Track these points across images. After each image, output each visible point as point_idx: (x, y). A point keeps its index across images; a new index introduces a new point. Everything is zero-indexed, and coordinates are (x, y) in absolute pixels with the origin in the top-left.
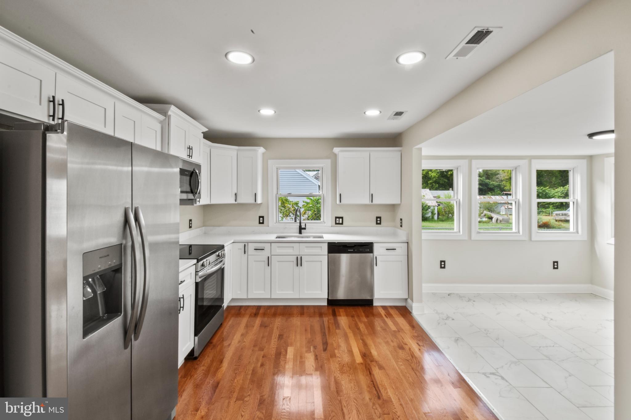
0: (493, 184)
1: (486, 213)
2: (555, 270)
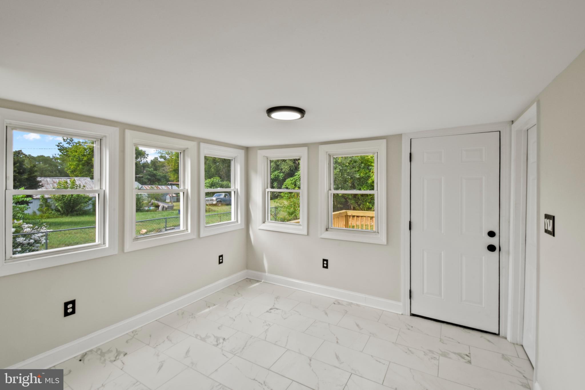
0: (160, 175)
1: (153, 202)
2: (220, 264)
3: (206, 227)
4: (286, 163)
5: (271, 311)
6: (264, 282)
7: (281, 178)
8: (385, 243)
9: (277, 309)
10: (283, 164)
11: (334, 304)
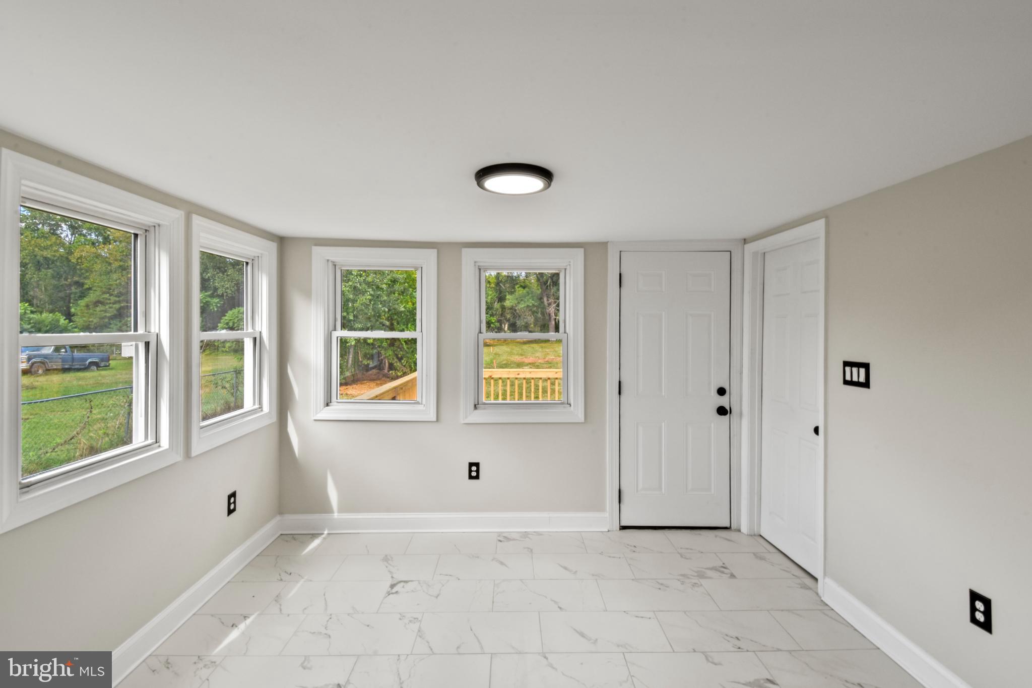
2: (233, 515)
3: (202, 428)
4: (228, 275)
5: (394, 590)
6: (328, 534)
7: (216, 309)
8: (582, 419)
9: (406, 582)
10: (218, 278)
11: (500, 543)
